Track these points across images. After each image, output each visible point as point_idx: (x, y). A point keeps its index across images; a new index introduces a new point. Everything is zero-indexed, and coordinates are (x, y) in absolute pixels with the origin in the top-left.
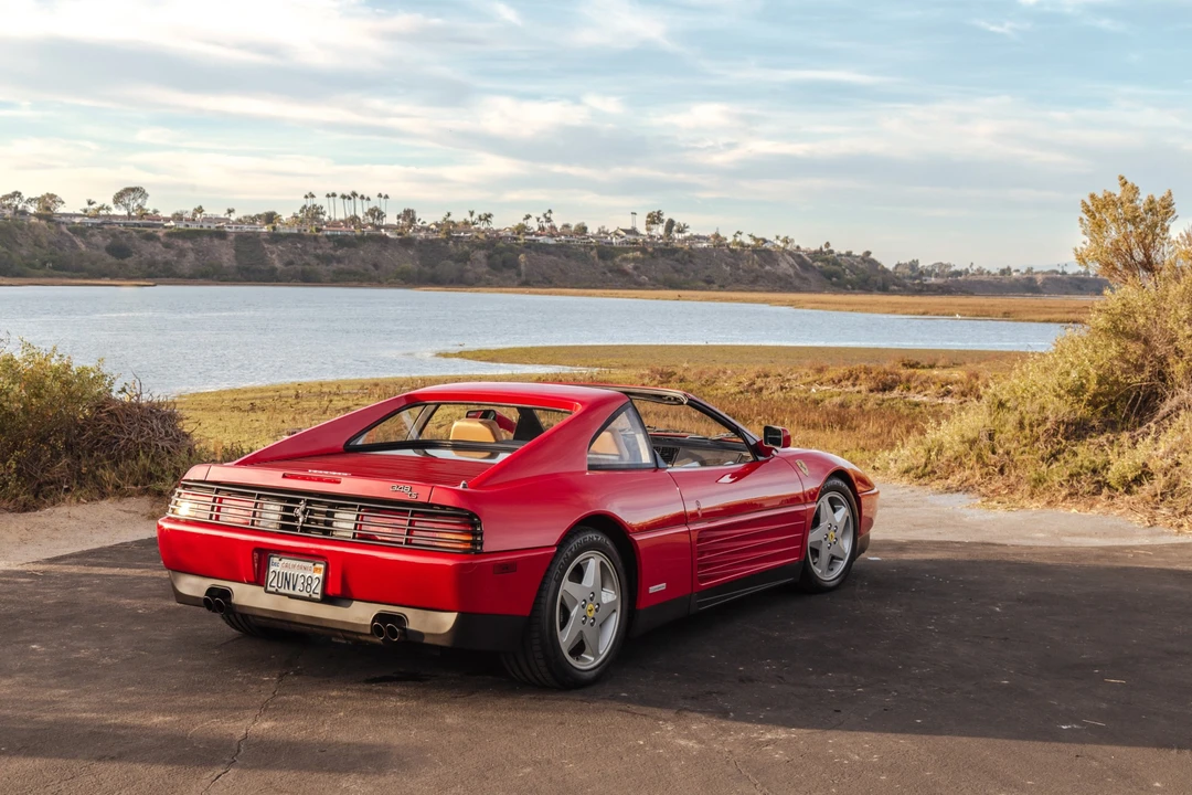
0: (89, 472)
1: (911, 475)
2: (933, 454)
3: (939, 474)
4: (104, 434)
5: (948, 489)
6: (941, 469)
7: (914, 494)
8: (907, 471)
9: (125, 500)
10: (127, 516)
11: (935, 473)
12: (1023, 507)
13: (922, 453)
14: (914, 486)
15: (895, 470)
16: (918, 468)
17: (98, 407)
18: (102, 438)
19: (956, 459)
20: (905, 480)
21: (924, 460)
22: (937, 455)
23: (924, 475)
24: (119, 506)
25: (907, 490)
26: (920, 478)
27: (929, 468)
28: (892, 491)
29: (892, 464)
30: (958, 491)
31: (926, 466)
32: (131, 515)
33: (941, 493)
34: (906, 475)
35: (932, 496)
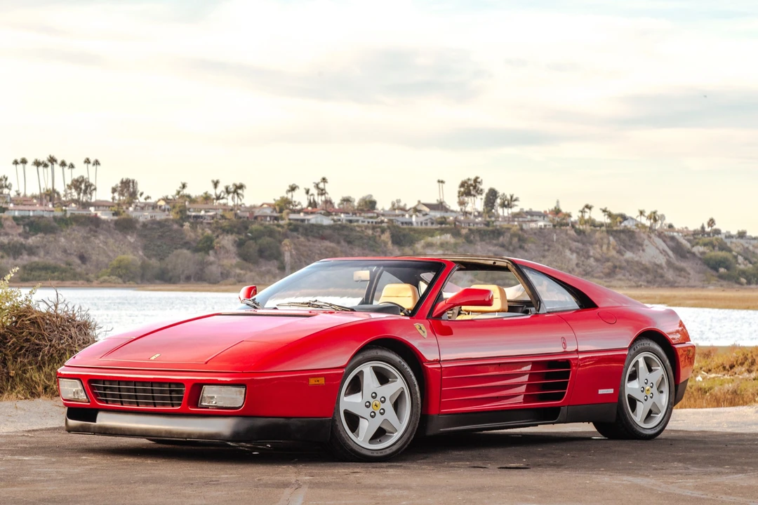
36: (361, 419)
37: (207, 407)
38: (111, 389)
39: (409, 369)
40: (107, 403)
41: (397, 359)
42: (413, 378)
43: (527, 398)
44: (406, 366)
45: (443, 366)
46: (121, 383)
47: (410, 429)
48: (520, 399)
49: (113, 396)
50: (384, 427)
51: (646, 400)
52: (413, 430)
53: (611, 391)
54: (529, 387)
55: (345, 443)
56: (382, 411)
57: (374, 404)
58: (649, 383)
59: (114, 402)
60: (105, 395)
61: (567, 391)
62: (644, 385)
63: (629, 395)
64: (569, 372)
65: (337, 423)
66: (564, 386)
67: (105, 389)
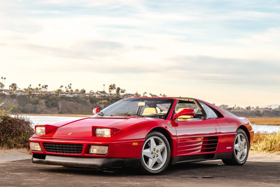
0: (4, 140)
1: (266, 150)
2: (273, 143)
3: (276, 149)
4: (8, 128)
6: (277, 148)
7: (270, 155)
8: (265, 149)
9: (19, 149)
10: (22, 153)
11: (275, 149)
14: (268, 153)
16: (268, 148)
17: (5, 119)
18: (7, 129)
20: (265, 152)
21: (270, 145)
22: (274, 144)
23: (271, 150)
24: (17, 150)
26: (270, 151)
27: (272, 148)
28: (262, 155)
29: (258, 148)
31: (271, 147)
32: (23, 153)
34: (265, 150)
35: (276, 155)
36: (149, 159)
37: (92, 154)
38: (52, 146)
39: (166, 140)
40: (50, 152)
41: (163, 135)
42: (168, 143)
43: (202, 151)
44: (165, 138)
45: (178, 138)
46: (56, 144)
47: (167, 162)
48: (200, 151)
49: (52, 149)
50: (157, 162)
51: (240, 151)
52: (168, 163)
53: (230, 148)
54: (203, 146)
55: (144, 168)
56: (157, 155)
57: (154, 153)
58: (241, 145)
59: (53, 152)
60: (50, 149)
61: (217, 148)
62: (240, 146)
63: (235, 149)
64: (218, 140)
65: (141, 160)
66: (216, 146)
67: (49, 146)
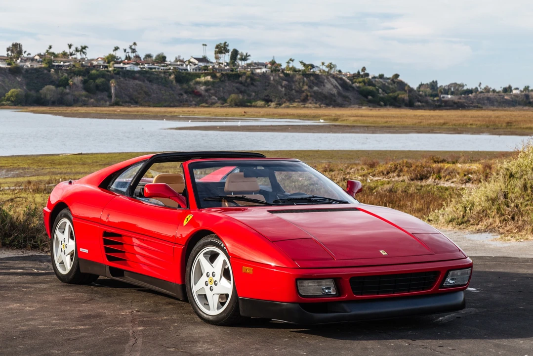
1: (454, 223)
2: (468, 209)
5: (479, 231)
6: (473, 218)
7: (457, 234)
8: (451, 221)
11: (470, 221)
12: (527, 239)
13: (461, 208)
14: (456, 229)
15: (444, 220)
16: (458, 219)
19: (483, 211)
20: (450, 227)
21: (462, 213)
22: (470, 210)
23: (462, 223)
25: (452, 232)
26: (460, 225)
27: (466, 219)
29: (441, 217)
30: (485, 231)
31: (463, 217)
33: (474, 233)
34: (451, 223)
35: (468, 235)
